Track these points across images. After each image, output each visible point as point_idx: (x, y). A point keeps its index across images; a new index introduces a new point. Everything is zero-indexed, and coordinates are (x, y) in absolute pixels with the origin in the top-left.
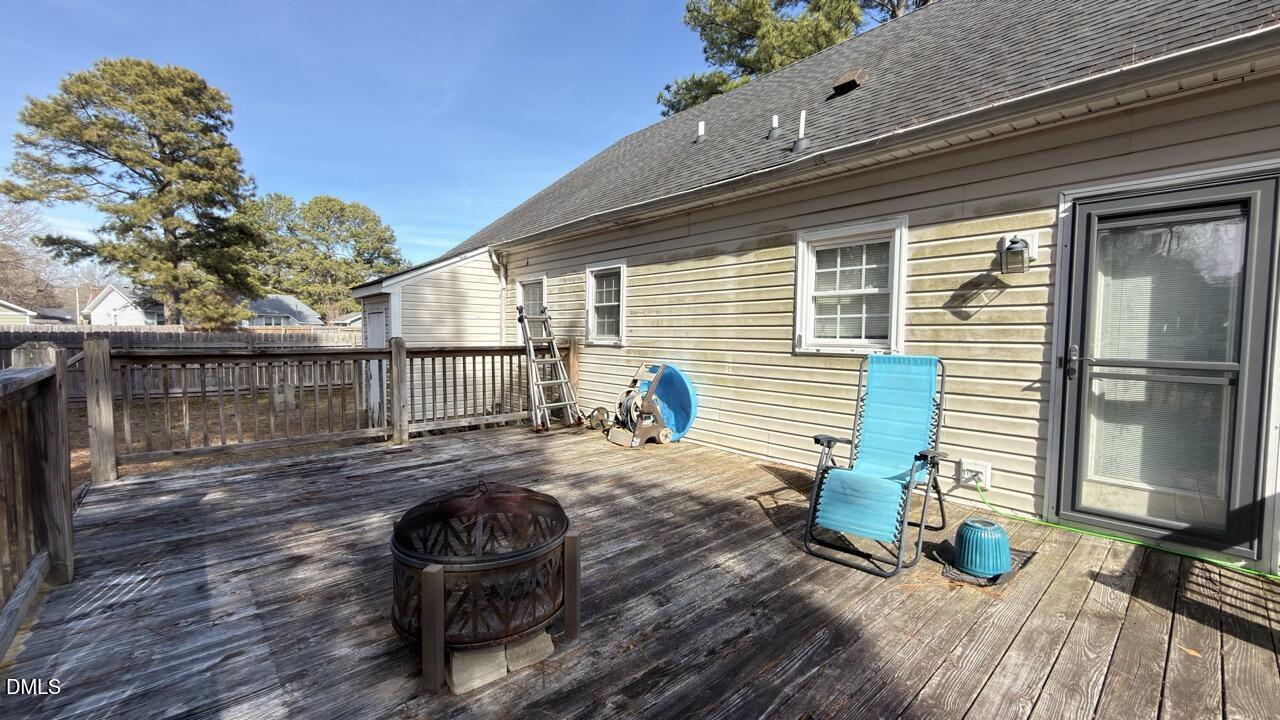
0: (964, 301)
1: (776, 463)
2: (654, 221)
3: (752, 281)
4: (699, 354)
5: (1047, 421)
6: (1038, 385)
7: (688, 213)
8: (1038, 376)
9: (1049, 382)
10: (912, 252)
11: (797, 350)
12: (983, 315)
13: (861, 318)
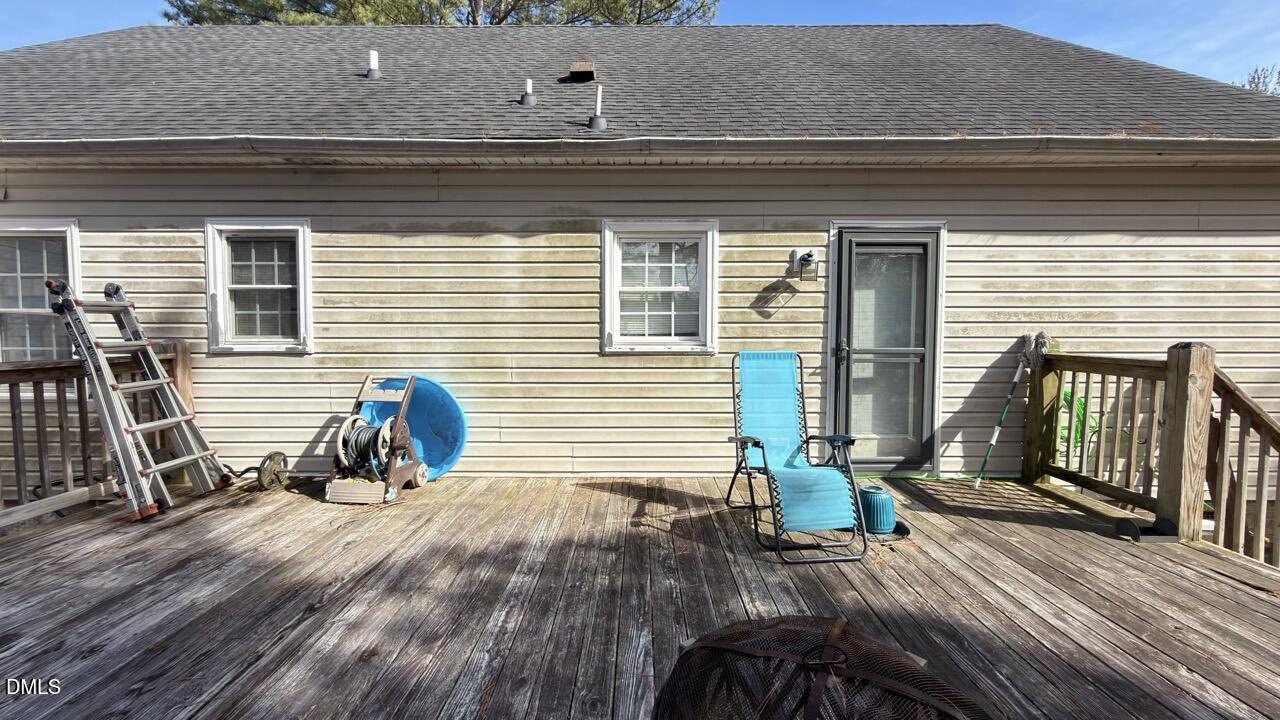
0: (766, 303)
1: (587, 479)
2: (369, 171)
3: (544, 270)
4: (464, 360)
5: (826, 398)
6: (819, 371)
7: (436, 170)
8: (819, 364)
9: (826, 368)
10: (723, 255)
11: (607, 350)
12: (779, 315)
13: (670, 316)
